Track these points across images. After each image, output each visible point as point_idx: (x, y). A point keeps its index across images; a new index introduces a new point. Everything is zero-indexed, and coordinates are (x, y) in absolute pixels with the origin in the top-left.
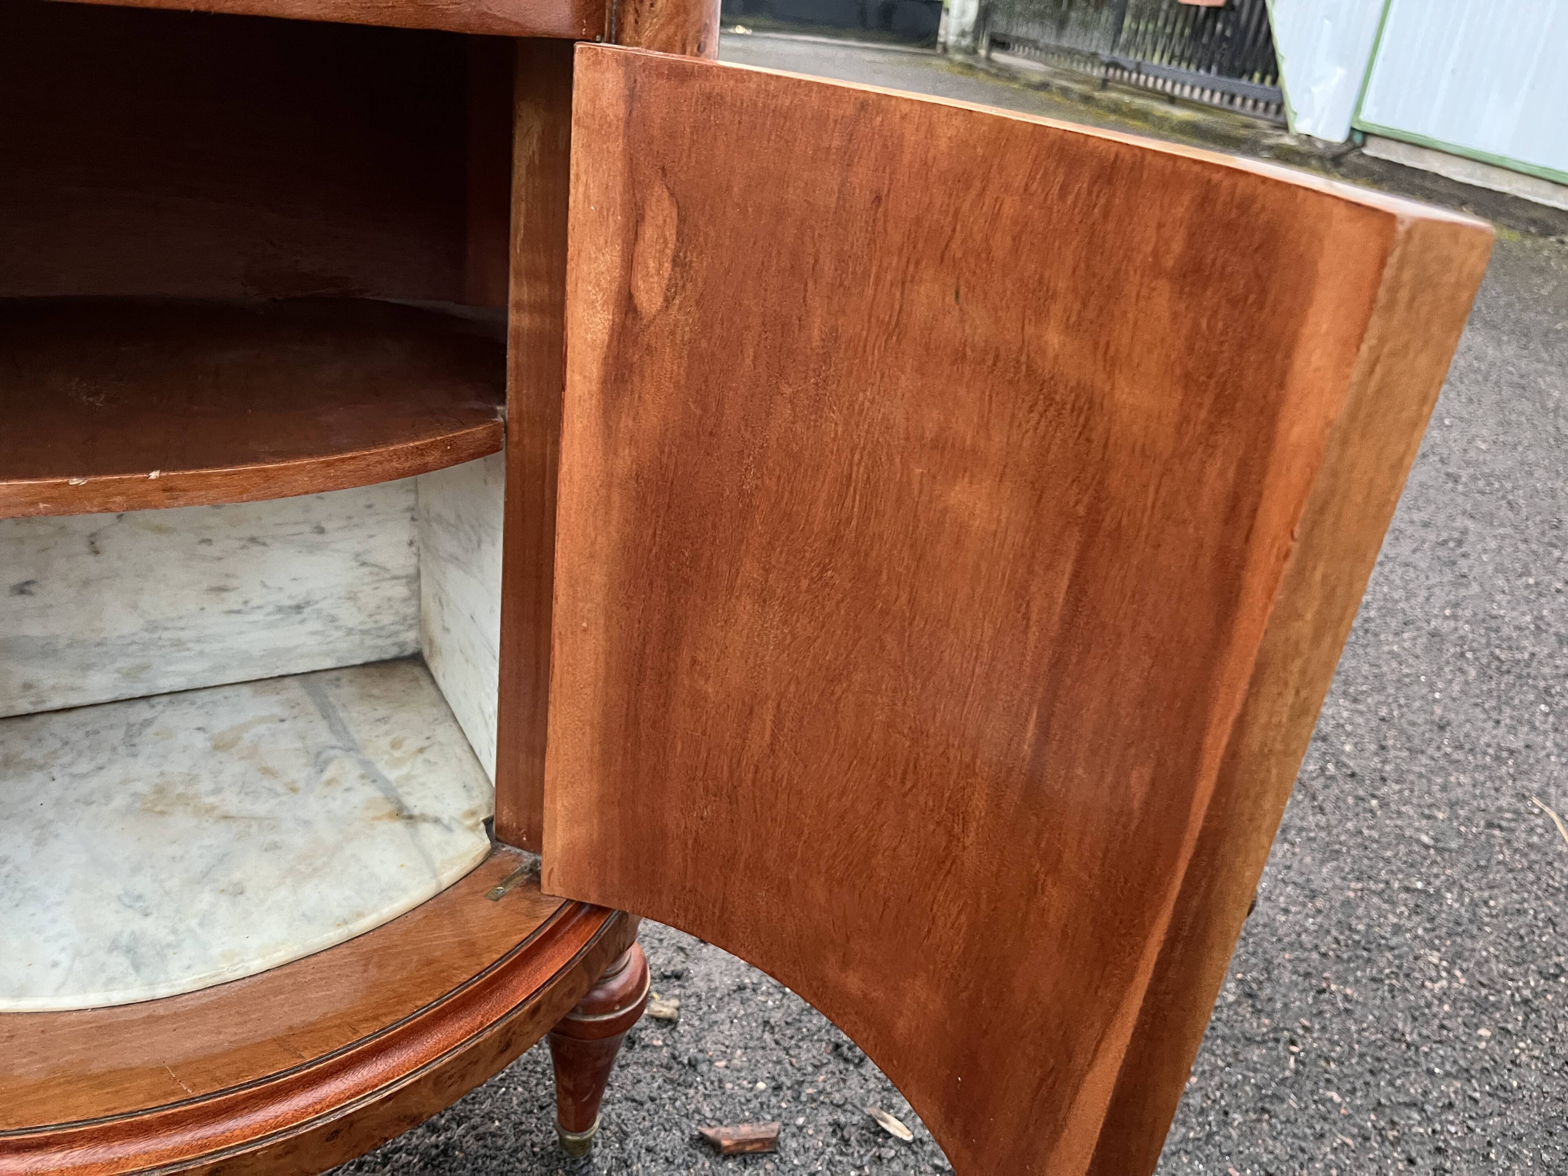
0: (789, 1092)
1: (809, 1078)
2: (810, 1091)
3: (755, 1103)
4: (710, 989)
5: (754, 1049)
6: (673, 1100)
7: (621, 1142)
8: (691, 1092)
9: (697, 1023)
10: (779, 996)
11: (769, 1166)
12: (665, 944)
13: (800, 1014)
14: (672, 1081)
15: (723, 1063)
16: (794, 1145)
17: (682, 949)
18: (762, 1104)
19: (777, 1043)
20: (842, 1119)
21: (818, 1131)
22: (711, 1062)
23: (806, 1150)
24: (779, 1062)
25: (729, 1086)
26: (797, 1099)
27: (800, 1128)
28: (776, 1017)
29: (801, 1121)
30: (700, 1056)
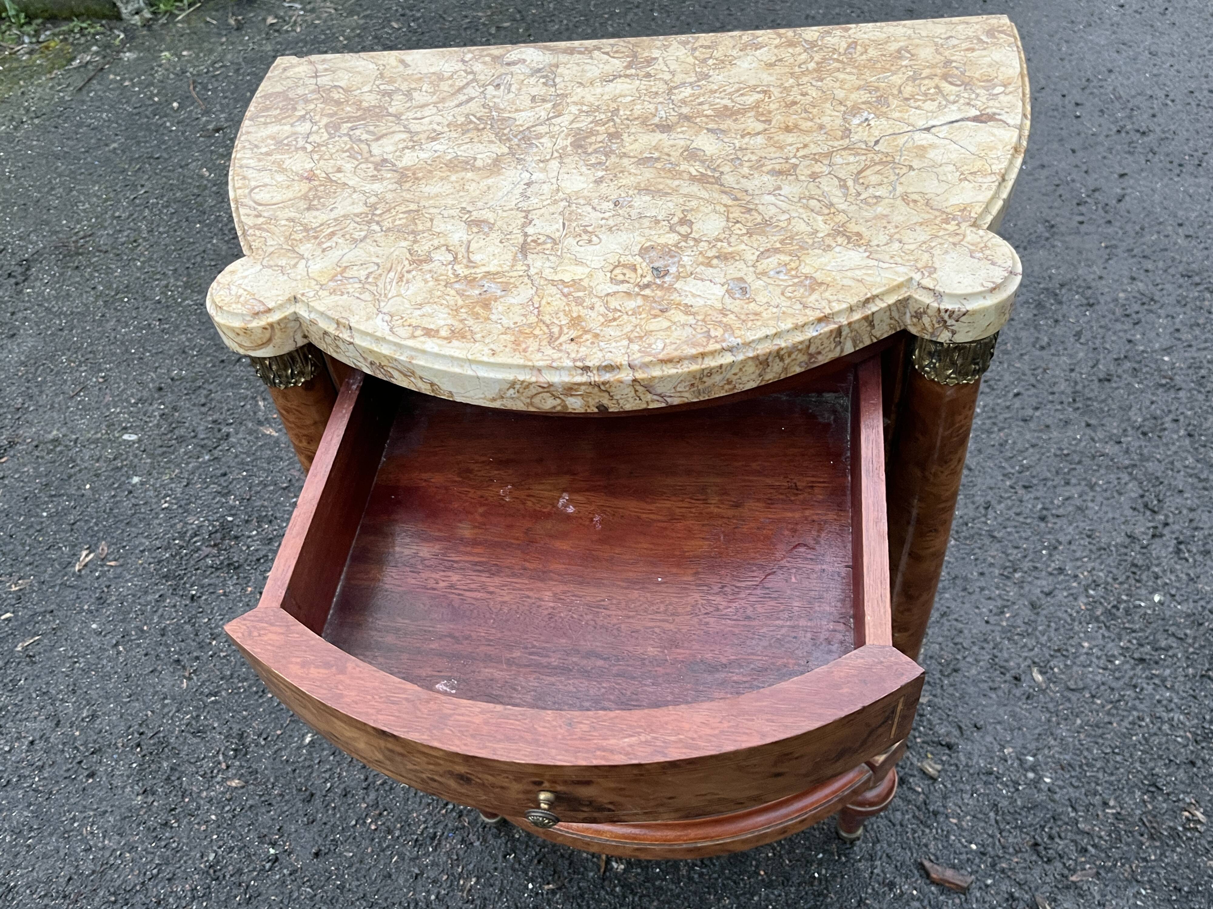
0: (990, 860)
1: (1008, 857)
2: (1004, 865)
3: (964, 857)
4: (967, 765)
5: (979, 820)
6: (914, 831)
7: (874, 844)
8: (927, 831)
9: (949, 786)
10: (1012, 790)
11: (957, 901)
12: (950, 719)
13: (1022, 809)
14: (918, 818)
15: (954, 821)
16: (978, 895)
17: (960, 728)
18: (968, 859)
19: (997, 822)
20: (1017, 895)
21: (997, 894)
22: (947, 817)
23: (984, 902)
24: (992, 836)
25: (953, 838)
26: (993, 865)
27: (987, 886)
28: (1004, 803)
29: (989, 882)
30: (941, 809)
